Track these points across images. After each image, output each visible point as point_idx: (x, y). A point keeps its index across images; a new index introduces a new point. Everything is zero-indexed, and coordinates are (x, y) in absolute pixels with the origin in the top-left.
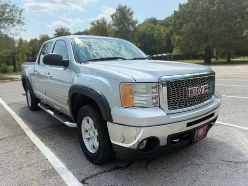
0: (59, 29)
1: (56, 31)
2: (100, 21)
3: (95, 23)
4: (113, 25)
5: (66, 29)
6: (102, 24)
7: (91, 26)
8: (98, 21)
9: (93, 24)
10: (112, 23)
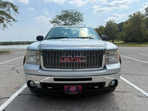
0: (108, 22)
1: (107, 23)
2: (136, 14)
3: (132, 15)
4: (146, 15)
5: (113, 21)
6: (137, 15)
7: (129, 18)
8: (135, 13)
9: (130, 16)
10: (145, 14)
